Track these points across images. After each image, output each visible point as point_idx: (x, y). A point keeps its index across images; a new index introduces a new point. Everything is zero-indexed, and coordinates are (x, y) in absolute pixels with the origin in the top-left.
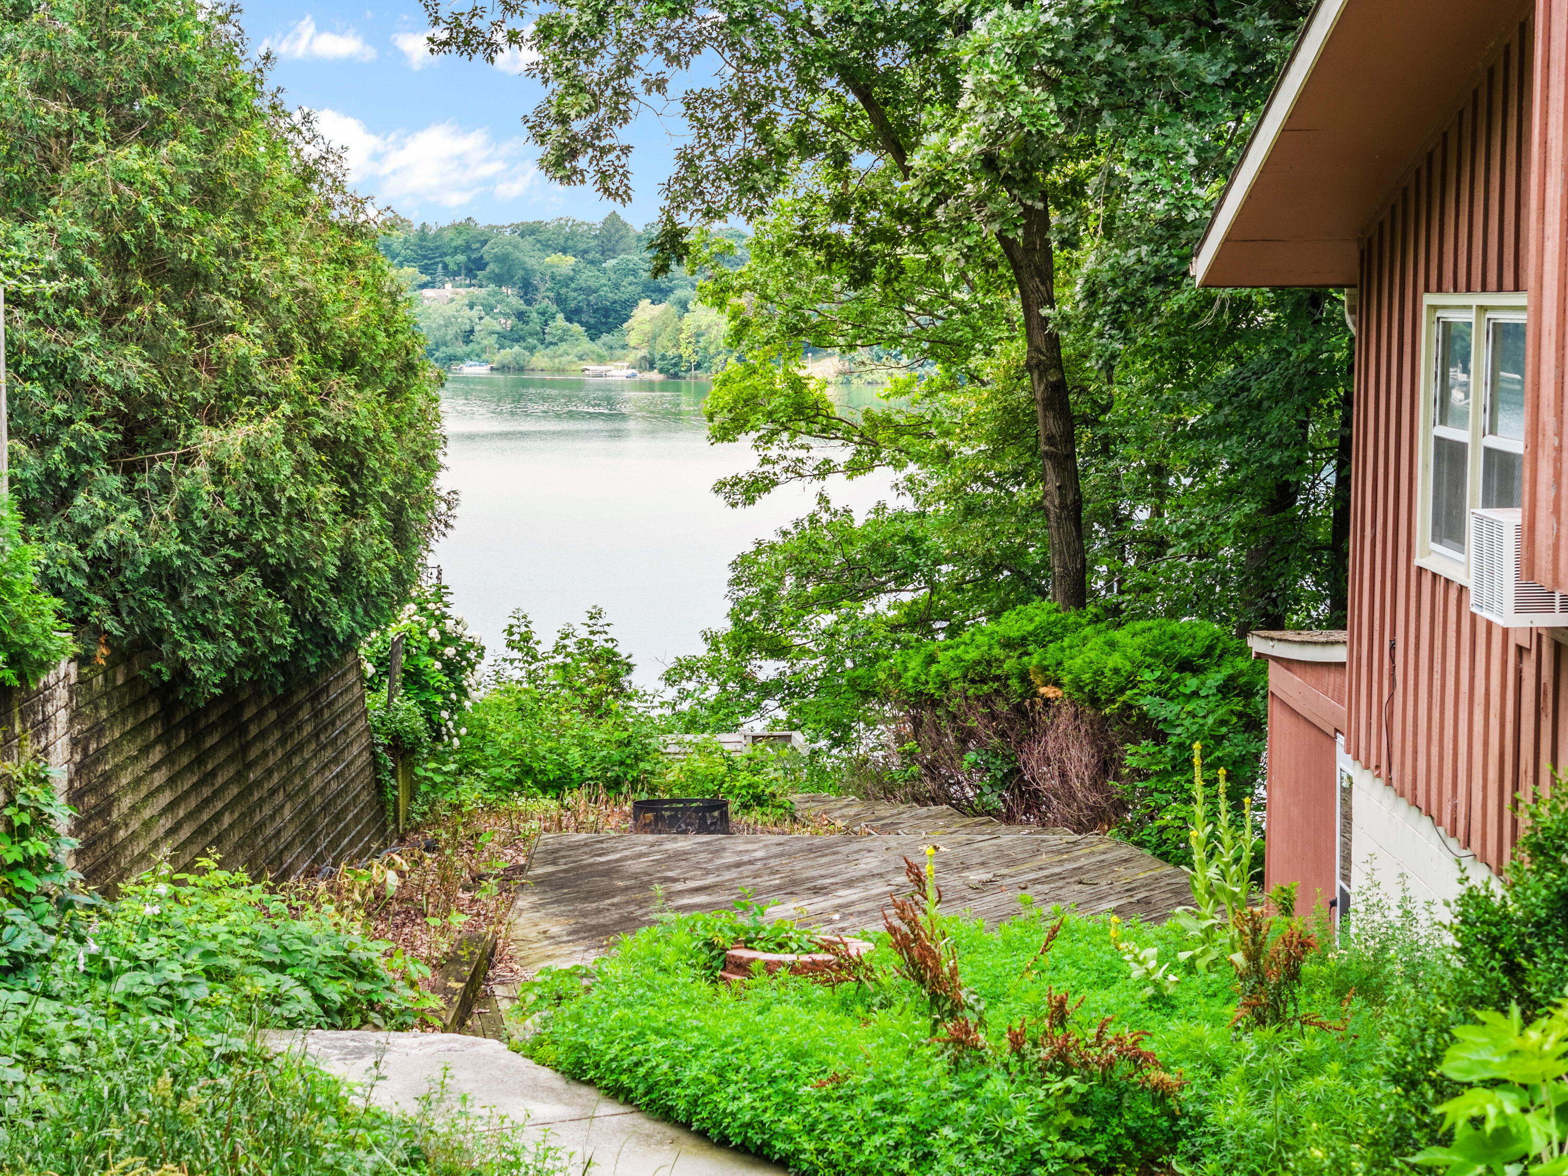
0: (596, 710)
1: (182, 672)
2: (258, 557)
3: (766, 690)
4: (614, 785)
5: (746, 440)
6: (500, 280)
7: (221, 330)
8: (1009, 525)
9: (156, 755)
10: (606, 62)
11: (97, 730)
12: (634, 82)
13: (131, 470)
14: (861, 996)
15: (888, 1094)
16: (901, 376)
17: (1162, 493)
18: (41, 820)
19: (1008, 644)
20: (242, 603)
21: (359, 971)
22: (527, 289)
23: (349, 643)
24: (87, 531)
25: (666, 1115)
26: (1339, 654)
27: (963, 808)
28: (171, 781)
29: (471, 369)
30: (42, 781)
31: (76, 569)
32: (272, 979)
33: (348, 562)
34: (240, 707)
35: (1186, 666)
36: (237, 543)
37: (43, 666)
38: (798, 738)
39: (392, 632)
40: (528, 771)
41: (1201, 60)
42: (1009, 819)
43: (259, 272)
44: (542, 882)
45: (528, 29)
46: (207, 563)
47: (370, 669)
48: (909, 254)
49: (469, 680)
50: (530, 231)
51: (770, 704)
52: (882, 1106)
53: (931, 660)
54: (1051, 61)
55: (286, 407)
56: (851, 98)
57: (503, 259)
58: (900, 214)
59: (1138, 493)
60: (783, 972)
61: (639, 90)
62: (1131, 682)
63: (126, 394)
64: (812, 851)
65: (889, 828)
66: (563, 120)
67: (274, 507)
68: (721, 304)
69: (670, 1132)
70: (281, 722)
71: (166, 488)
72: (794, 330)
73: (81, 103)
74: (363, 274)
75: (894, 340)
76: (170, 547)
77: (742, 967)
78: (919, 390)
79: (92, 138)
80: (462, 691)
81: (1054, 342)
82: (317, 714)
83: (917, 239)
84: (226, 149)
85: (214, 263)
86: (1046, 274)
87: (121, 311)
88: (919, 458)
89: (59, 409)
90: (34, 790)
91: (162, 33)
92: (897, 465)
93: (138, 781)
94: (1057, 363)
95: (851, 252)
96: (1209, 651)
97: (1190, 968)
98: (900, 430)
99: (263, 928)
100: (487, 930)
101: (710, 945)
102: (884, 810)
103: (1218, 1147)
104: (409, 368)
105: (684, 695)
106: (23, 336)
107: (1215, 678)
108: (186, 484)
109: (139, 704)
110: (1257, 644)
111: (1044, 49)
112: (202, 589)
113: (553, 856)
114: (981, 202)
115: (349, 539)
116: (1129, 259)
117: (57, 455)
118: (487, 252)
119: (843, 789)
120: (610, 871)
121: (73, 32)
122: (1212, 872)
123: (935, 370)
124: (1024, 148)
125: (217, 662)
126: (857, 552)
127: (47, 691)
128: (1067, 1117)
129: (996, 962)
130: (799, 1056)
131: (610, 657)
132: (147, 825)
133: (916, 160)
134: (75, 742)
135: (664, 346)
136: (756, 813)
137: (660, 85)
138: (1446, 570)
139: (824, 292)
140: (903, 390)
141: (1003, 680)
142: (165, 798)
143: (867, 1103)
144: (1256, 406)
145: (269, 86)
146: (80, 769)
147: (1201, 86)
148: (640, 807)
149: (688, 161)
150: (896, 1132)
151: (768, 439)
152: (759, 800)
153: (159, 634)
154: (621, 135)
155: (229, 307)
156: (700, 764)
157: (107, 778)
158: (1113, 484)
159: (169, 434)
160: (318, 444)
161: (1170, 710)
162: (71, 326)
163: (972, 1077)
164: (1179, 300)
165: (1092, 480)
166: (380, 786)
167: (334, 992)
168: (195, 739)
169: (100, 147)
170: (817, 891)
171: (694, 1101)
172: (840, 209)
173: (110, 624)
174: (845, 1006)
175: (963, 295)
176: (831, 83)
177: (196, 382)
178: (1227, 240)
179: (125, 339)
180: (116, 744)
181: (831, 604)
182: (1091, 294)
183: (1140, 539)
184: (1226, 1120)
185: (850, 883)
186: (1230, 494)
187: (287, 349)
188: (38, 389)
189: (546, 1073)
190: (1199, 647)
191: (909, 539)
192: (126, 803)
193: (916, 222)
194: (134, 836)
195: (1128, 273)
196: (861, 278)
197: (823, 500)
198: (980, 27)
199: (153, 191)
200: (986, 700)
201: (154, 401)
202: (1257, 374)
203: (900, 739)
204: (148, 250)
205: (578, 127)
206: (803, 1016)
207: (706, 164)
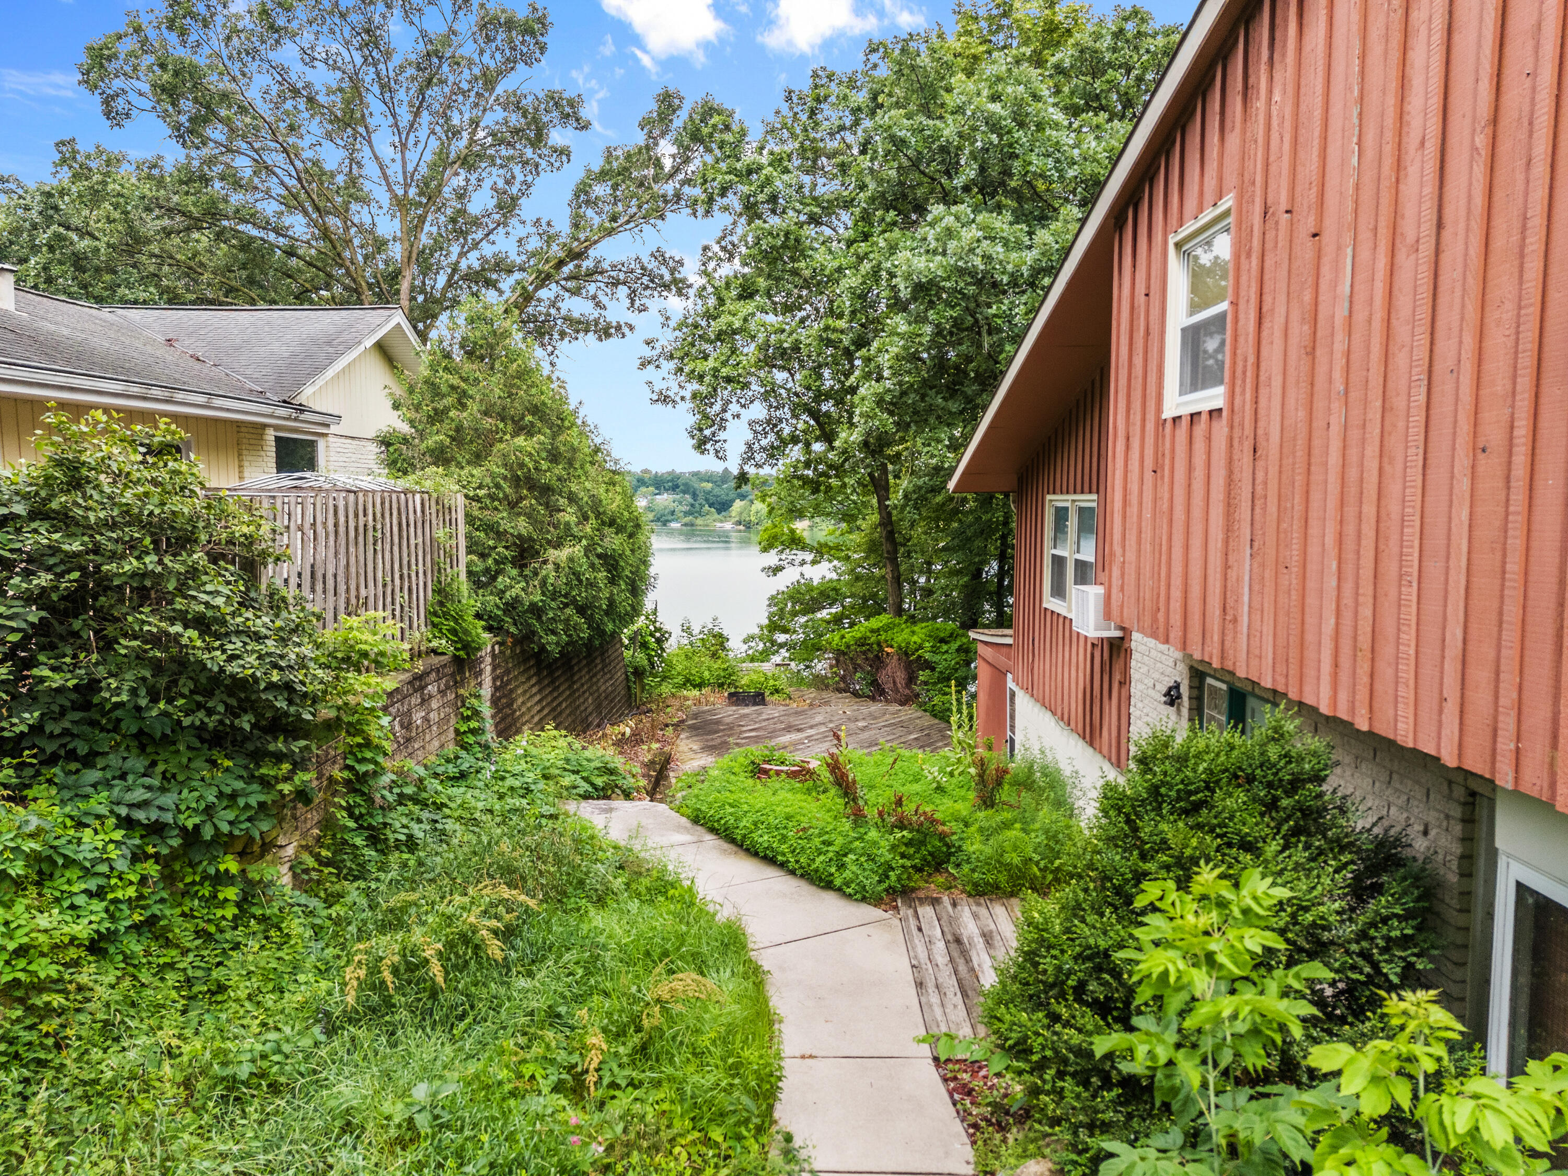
0: (714, 655)
1: (543, 648)
2: (574, 602)
3: (781, 646)
4: (721, 685)
5: (773, 552)
6: (684, 492)
7: (560, 511)
8: (873, 584)
9: (533, 681)
10: (717, 407)
11: (508, 672)
12: (728, 415)
13: (522, 567)
14: (816, 787)
15: (826, 837)
16: (831, 527)
17: (929, 571)
18: (476, 713)
19: (872, 631)
20: (568, 620)
21: (612, 772)
22: (695, 496)
23: (615, 635)
24: (503, 592)
25: (733, 841)
26: (1009, 641)
27: (856, 694)
28: (540, 691)
29: (674, 525)
30: (478, 697)
31: (498, 607)
32: (573, 777)
33: (611, 602)
34: (570, 660)
35: (943, 641)
36: (566, 596)
37: (479, 649)
38: (793, 664)
39: (635, 628)
40: (688, 680)
41: (950, 403)
42: (873, 699)
43: (574, 488)
44: (693, 728)
45: (688, 395)
46: (553, 604)
47: (626, 642)
48: (834, 482)
49: (666, 645)
50: (696, 474)
51: (783, 651)
52: (824, 843)
53: (843, 637)
54: (891, 403)
55: (584, 542)
56: (812, 422)
57: (686, 484)
58: (831, 467)
59: (921, 572)
60: (783, 776)
61: (730, 418)
62: (921, 647)
63: (520, 536)
64: (797, 713)
65: (827, 703)
66: (701, 430)
67: (580, 581)
68: (764, 501)
69: (734, 848)
70: (588, 664)
71: (536, 574)
72: (791, 511)
73: (503, 420)
74: (618, 489)
75: (828, 514)
76: (537, 597)
77: (766, 772)
78: (838, 533)
79: (505, 433)
80: (663, 650)
81: (889, 515)
82: (603, 661)
83: (837, 476)
84: (561, 438)
85: (555, 483)
86: (887, 488)
87: (517, 503)
88: (838, 559)
89: (491, 543)
90: (473, 701)
91: (533, 391)
92: (830, 561)
93: (525, 692)
94: (891, 523)
95: (812, 481)
96: (951, 635)
97: (951, 774)
98: (831, 548)
99: (571, 755)
100: (667, 749)
101: (753, 763)
102: (825, 695)
103: (968, 861)
104: (638, 526)
105: (750, 648)
106: (476, 513)
107: (955, 646)
108: (544, 572)
109: (526, 660)
110: (972, 634)
111: (888, 398)
112: (551, 615)
113: (695, 716)
114: (862, 460)
115: (612, 594)
116: (920, 482)
117: (490, 561)
118: (680, 482)
119: (809, 686)
120: (718, 722)
121: (497, 391)
122: (960, 734)
123: (844, 525)
124: (879, 438)
125: (557, 644)
126: (815, 594)
127: (480, 660)
128: (903, 848)
129: (871, 771)
130: (789, 818)
131: (721, 635)
132: (529, 709)
133: (837, 444)
134: (494, 680)
135: (745, 516)
136: (776, 696)
137: (738, 416)
138: (1057, 610)
139: (802, 497)
140: (831, 533)
141: (871, 645)
142: (538, 698)
143: (817, 841)
144: (969, 539)
145: (581, 415)
146: (497, 689)
147: (950, 413)
148: (730, 695)
149: (750, 446)
150: (830, 855)
151: (782, 552)
152: (777, 691)
153: (534, 633)
154: (722, 435)
155: (562, 502)
156: (754, 677)
157: (511, 691)
158: (912, 569)
159: (538, 553)
160: (599, 556)
161: (937, 658)
162: (496, 509)
163: (862, 830)
164: (939, 499)
165: (903, 568)
166: (629, 688)
167: (599, 782)
168: (551, 674)
169: (508, 437)
170: (799, 730)
171: (744, 836)
172: (807, 465)
173: (513, 629)
174: (809, 791)
175: (854, 497)
176: (804, 417)
177: (548, 532)
178: (964, 474)
179: (519, 514)
180: (516, 677)
181: (804, 613)
182: (906, 496)
183: (922, 589)
184: (971, 849)
185: (811, 727)
186: (958, 573)
187: (586, 518)
188: (482, 535)
189: (684, 820)
190: (947, 633)
191: (835, 589)
192: (520, 701)
193: (836, 469)
194: (523, 714)
195: (920, 488)
196: (815, 491)
197: (802, 574)
198: (862, 391)
199: (530, 455)
200: (864, 653)
201: (531, 539)
202: (969, 526)
203: (831, 667)
204: (528, 478)
205: (707, 432)
206: (789, 796)
207: (756, 447)
